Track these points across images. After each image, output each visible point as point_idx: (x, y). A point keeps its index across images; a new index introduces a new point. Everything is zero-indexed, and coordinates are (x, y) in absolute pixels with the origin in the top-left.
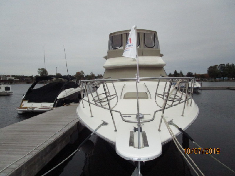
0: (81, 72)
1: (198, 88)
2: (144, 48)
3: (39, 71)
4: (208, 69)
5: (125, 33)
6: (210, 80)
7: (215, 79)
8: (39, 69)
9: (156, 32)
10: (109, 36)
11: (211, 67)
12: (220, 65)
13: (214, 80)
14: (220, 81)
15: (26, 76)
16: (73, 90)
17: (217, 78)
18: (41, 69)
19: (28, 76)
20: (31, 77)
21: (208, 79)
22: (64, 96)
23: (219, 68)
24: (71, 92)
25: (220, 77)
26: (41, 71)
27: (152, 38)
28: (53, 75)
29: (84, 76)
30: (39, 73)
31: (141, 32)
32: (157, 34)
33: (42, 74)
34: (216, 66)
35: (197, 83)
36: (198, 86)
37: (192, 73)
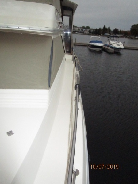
1: (120, 49)
6: (131, 37)
7: (135, 37)
21: (129, 36)
35: (120, 43)
36: (122, 46)
37: (118, 30)
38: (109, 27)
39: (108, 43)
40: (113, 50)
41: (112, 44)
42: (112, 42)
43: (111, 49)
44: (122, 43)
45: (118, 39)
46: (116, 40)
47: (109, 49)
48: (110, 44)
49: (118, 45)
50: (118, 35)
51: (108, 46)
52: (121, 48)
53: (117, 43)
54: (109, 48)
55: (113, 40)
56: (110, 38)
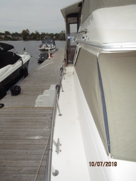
29: (30, 34)
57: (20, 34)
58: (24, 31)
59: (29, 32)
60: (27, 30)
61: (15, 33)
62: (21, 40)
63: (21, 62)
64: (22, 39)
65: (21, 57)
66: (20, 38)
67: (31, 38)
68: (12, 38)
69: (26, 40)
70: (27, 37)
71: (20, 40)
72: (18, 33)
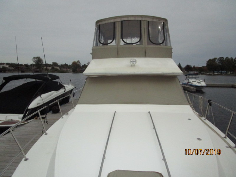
0: (77, 61)
1: (202, 87)
2: (148, 44)
3: (34, 59)
4: (207, 62)
5: (119, 20)
6: (209, 73)
7: (214, 72)
8: (34, 58)
9: (166, 20)
10: (95, 24)
11: (210, 60)
12: (219, 58)
13: (212, 73)
14: (218, 75)
15: (21, 64)
16: (53, 93)
17: (215, 72)
18: (36, 58)
19: (23, 64)
20: (27, 66)
21: (206, 72)
22: (39, 104)
23: (219, 61)
24: (50, 97)
25: (218, 71)
26: (36, 59)
27: (160, 28)
28: (49, 64)
29: (81, 66)
30: (34, 62)
31: (144, 19)
32: (167, 23)
33: (37, 63)
34: (215, 59)
35: (201, 80)
36: (204, 84)
37: (191, 66)
38: (179, 63)
39: (186, 82)
40: (195, 89)
41: (192, 82)
42: (191, 80)
43: (192, 88)
44: (202, 80)
45: (197, 76)
46: (195, 78)
47: (189, 88)
48: (189, 82)
49: (198, 83)
50: (192, 72)
51: (187, 85)
52: (203, 85)
53: (197, 81)
54: (189, 86)
55: (192, 77)
56: (188, 76)
57: (69, 65)
58: (74, 63)
59: (80, 63)
60: (78, 61)
61: (64, 65)
62: (70, 72)
63: (64, 90)
64: (72, 71)
65: (65, 86)
66: (69, 70)
67: (82, 70)
68: (59, 69)
69: (76, 73)
70: (77, 69)
71: (68, 73)
72: (67, 65)
